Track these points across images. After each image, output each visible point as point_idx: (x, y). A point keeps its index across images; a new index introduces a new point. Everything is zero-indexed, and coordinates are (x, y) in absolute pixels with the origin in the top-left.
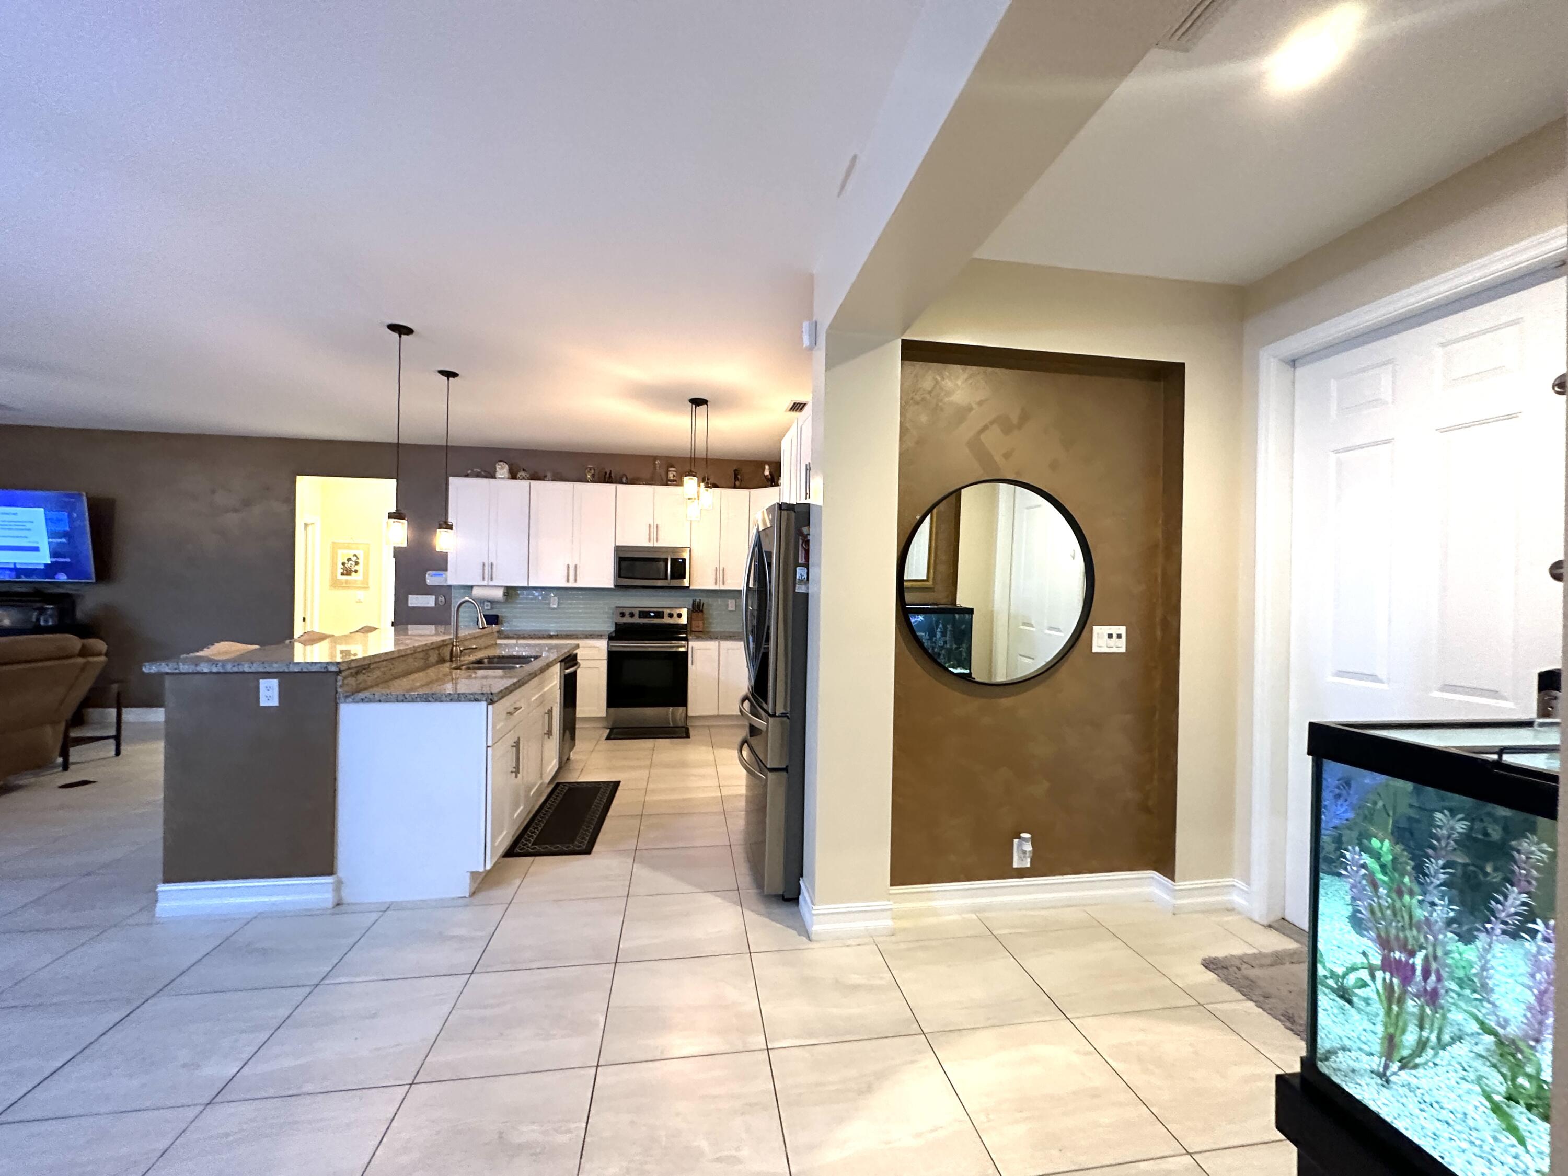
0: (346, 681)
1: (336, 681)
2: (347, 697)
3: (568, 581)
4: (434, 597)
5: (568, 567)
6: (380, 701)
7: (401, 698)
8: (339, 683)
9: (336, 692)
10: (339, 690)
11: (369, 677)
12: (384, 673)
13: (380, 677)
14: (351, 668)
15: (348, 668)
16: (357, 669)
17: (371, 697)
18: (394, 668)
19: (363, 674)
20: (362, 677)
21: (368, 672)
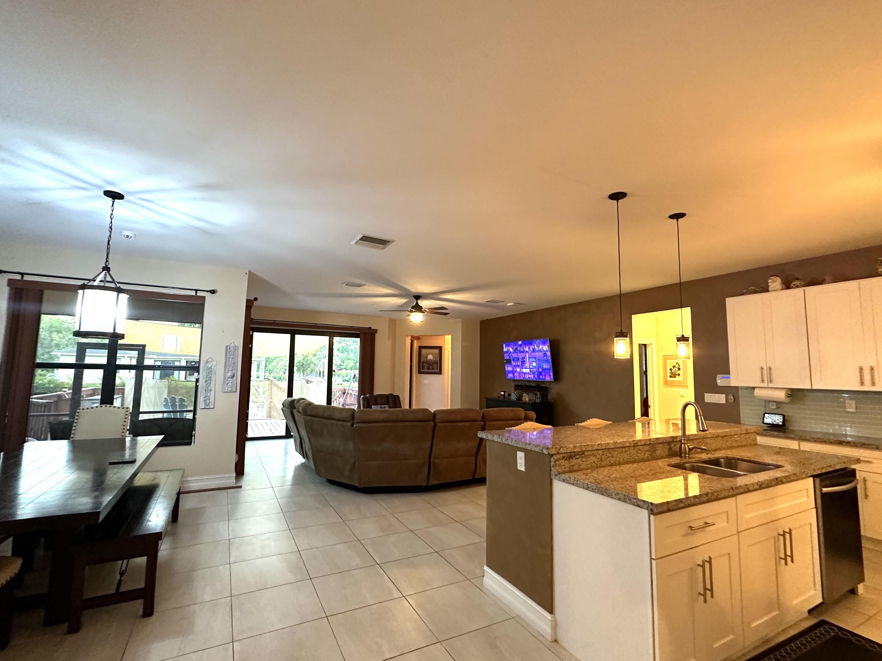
0: (558, 463)
1: (550, 462)
2: (556, 475)
3: (862, 383)
4: (724, 395)
5: (861, 369)
6: (573, 484)
8: (552, 463)
9: (551, 470)
11: (583, 461)
12: (601, 460)
13: (596, 462)
14: (562, 453)
15: (558, 453)
16: (570, 454)
17: (569, 479)
18: (612, 456)
19: (577, 458)
20: (575, 461)
21: (582, 457)
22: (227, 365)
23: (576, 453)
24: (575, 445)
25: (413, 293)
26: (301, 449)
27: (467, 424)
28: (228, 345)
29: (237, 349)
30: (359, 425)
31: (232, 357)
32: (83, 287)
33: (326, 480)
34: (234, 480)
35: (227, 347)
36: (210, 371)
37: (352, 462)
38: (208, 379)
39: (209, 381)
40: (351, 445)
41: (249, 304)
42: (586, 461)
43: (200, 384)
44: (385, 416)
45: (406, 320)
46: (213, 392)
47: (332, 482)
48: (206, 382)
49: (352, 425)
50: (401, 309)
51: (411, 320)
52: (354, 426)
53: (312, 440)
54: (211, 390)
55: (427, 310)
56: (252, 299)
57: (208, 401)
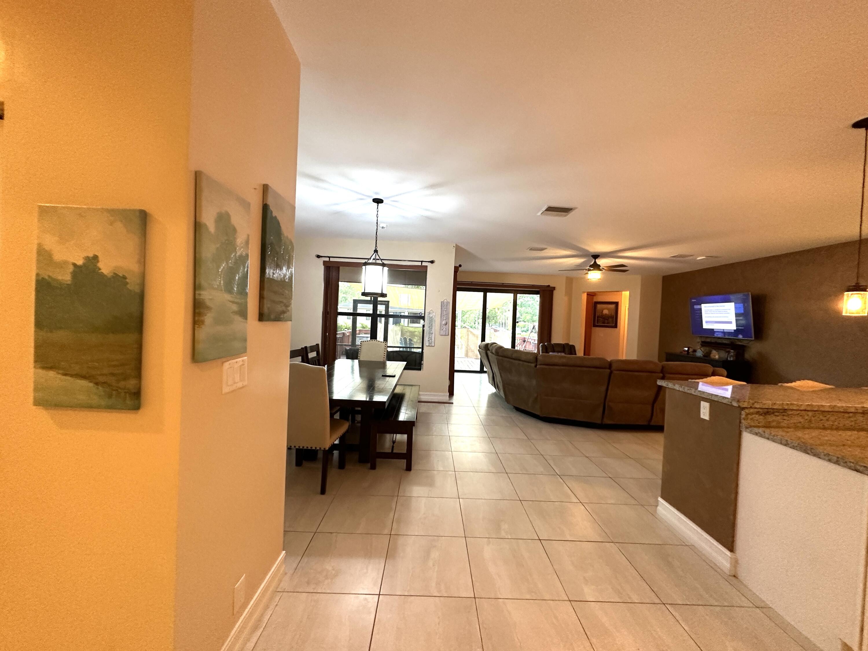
0: (750, 417)
1: (741, 414)
2: (747, 428)
6: (768, 439)
7: (783, 442)
8: (743, 416)
9: (740, 422)
10: (743, 421)
11: (784, 419)
12: (810, 421)
13: (802, 423)
14: (756, 408)
15: (751, 407)
16: (766, 410)
17: (763, 433)
18: (827, 420)
19: (776, 416)
20: (774, 418)
21: (783, 415)
22: (442, 316)
23: (775, 410)
24: (775, 402)
25: (592, 253)
26: (494, 382)
27: (645, 374)
28: (442, 301)
29: (448, 304)
30: (542, 366)
31: (445, 309)
32: (365, 264)
33: (513, 407)
34: (448, 398)
35: (442, 302)
36: (431, 320)
37: (535, 395)
38: (430, 325)
39: (431, 327)
40: (534, 382)
41: (456, 269)
42: (788, 420)
43: (425, 329)
44: (564, 361)
45: (584, 278)
46: (434, 334)
47: (518, 410)
48: (429, 327)
49: (536, 366)
50: (579, 268)
51: (589, 278)
52: (537, 367)
53: (502, 375)
54: (432, 334)
55: (605, 268)
56: (458, 266)
57: (430, 341)
